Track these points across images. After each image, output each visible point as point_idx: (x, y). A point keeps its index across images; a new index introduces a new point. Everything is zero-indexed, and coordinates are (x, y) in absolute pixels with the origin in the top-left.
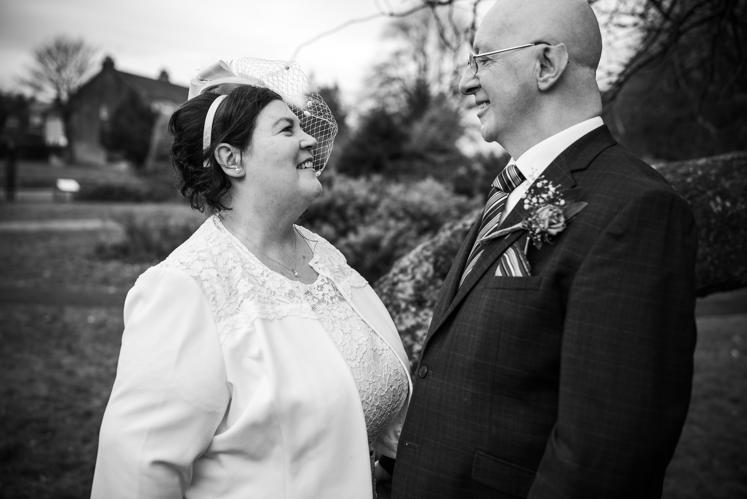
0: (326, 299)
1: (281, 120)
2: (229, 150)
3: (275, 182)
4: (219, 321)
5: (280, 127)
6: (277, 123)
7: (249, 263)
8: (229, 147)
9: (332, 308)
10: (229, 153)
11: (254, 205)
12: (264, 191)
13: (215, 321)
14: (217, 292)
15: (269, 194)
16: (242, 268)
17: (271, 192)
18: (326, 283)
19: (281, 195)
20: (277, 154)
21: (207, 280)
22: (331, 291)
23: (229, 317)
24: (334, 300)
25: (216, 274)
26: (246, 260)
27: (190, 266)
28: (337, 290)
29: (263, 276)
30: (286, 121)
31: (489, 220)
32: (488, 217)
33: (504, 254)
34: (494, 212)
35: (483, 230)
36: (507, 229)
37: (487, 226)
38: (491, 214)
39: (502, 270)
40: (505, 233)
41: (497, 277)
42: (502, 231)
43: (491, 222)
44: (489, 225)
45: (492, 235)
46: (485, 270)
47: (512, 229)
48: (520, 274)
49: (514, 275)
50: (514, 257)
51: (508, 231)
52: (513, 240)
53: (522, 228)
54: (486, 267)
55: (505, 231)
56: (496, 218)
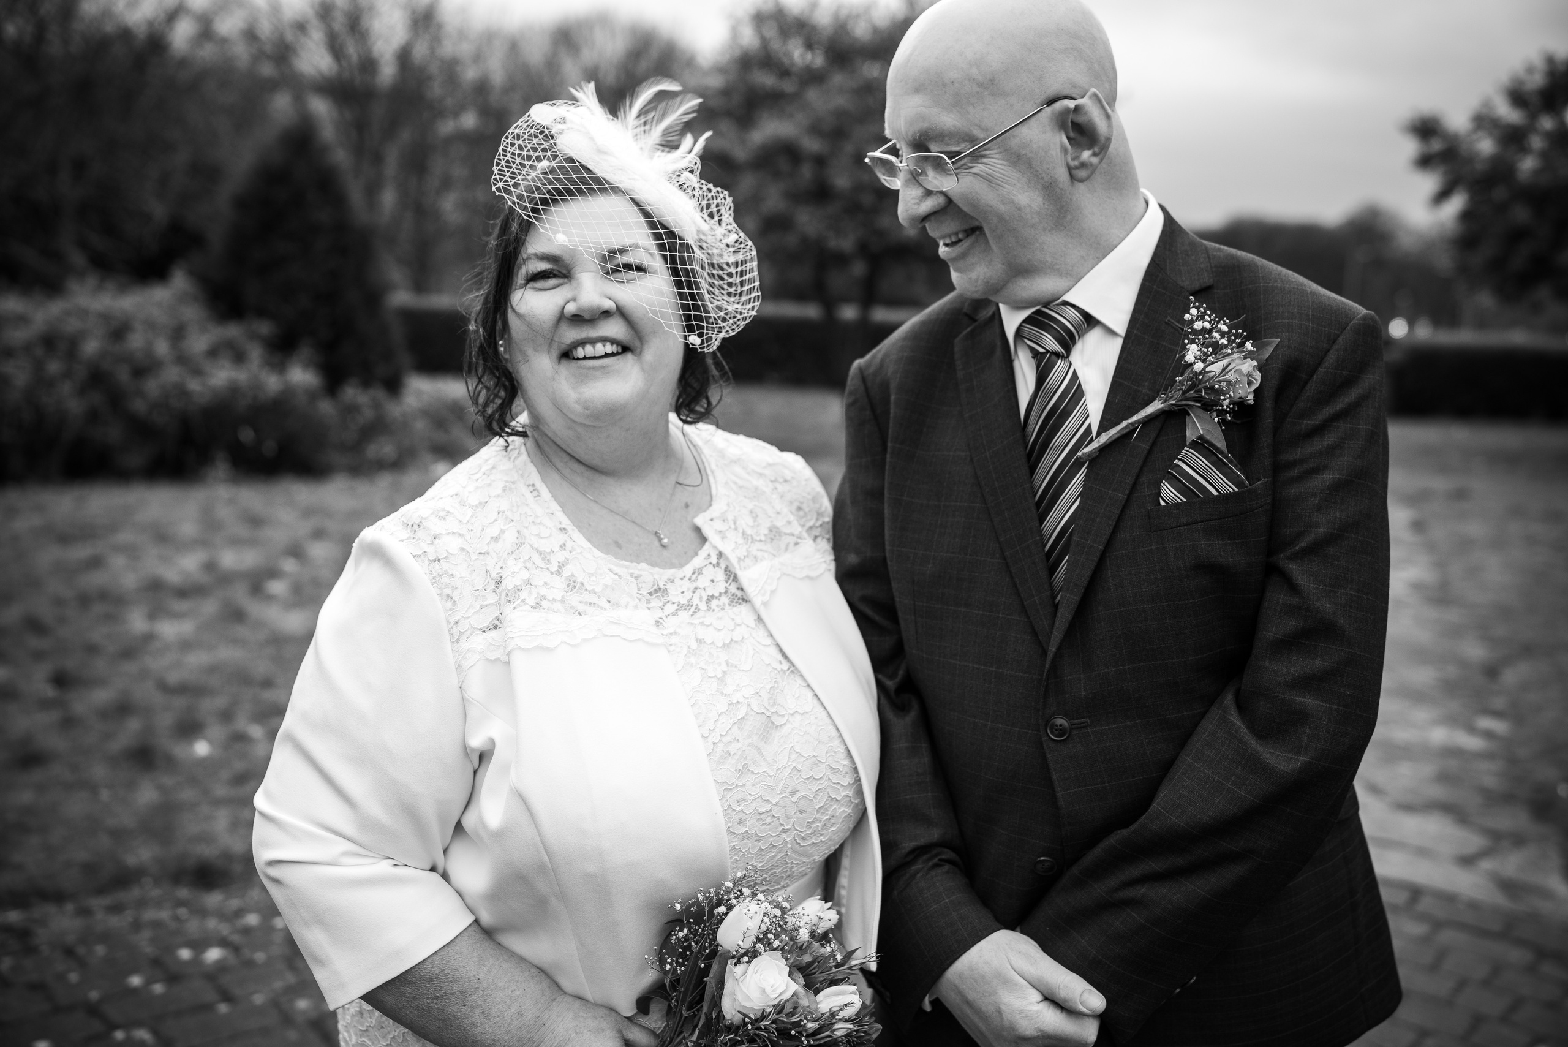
0: (695, 601)
7: (540, 523)
9: (701, 620)
14: (455, 585)
16: (516, 535)
18: (711, 563)
21: (439, 561)
22: (717, 582)
23: (477, 634)
24: (714, 603)
25: (459, 546)
26: (537, 517)
28: (735, 579)
29: (565, 549)
31: (1066, 414)
32: (1061, 411)
33: (1176, 462)
34: (1069, 397)
35: (1060, 436)
36: (1135, 418)
37: (1067, 426)
38: (1065, 404)
39: (1183, 490)
40: (1131, 428)
41: (1177, 505)
42: (1124, 424)
43: (1073, 418)
44: (1071, 423)
45: (1104, 437)
46: (1123, 502)
47: (1146, 417)
48: (1230, 488)
49: (1215, 493)
50: (1202, 461)
51: (1138, 422)
52: (1153, 435)
53: (1167, 409)
54: (1122, 496)
55: (1132, 424)
56: (1080, 408)
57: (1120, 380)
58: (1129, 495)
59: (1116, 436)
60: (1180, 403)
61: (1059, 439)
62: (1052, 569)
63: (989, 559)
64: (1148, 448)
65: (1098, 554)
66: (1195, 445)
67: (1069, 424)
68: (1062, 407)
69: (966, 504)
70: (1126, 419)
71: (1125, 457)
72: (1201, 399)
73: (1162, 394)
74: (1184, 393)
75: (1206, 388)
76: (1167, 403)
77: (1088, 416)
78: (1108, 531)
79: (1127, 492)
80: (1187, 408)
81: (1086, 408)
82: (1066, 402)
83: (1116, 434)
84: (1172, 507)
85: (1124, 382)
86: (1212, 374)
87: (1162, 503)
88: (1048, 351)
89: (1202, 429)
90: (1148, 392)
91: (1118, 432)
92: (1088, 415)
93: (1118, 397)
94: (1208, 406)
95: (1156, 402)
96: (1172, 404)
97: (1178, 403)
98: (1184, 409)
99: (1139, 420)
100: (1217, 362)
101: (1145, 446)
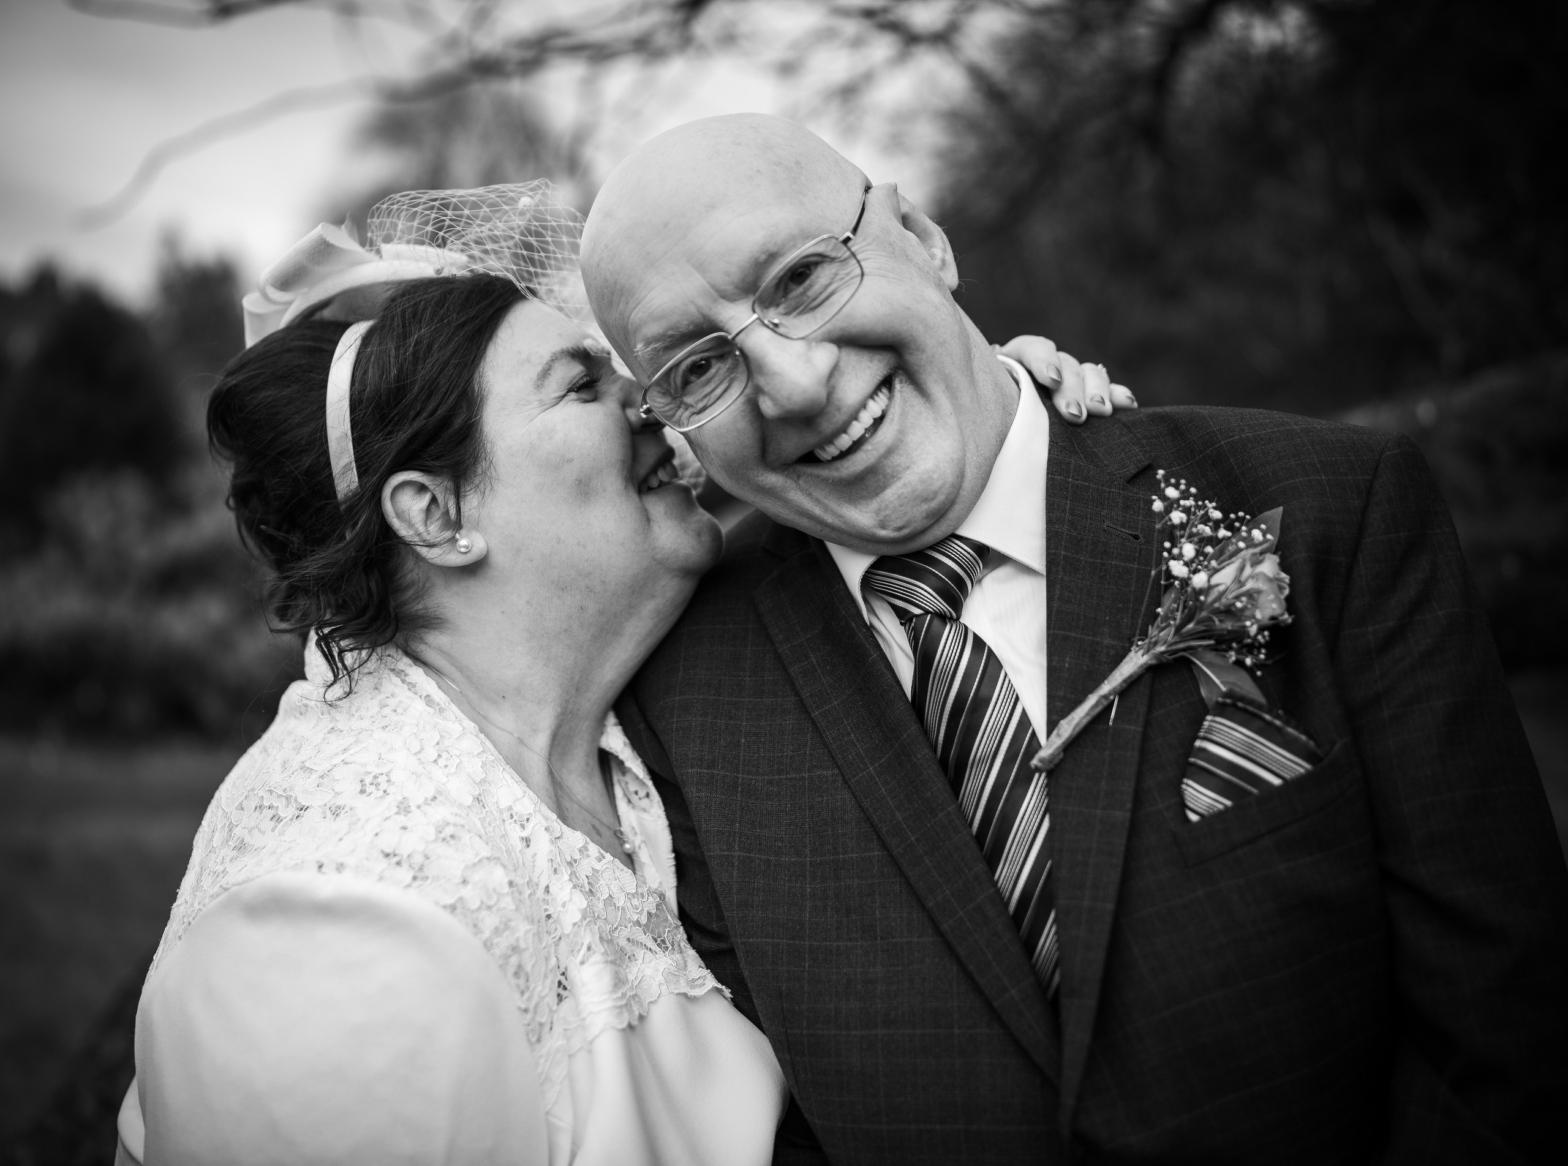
1: (554, 359)
2: (422, 488)
3: (581, 547)
4: (539, 1040)
5: (557, 383)
6: (545, 373)
8: (421, 481)
10: (426, 498)
11: (530, 633)
12: (553, 582)
13: (529, 1041)
14: (522, 945)
15: (569, 589)
17: (573, 579)
19: (604, 582)
20: (570, 461)
21: (489, 908)
25: (506, 880)
27: (422, 866)
30: (568, 359)
31: (981, 704)
32: (972, 700)
33: (1198, 743)
34: (979, 676)
35: (981, 741)
36: (1106, 688)
37: (989, 722)
38: (975, 687)
39: (1222, 788)
40: (1105, 703)
41: (1219, 816)
42: (1092, 700)
43: (995, 707)
44: (993, 717)
45: (1066, 726)
46: (1127, 824)
47: (1124, 681)
48: (1297, 766)
49: (1276, 781)
50: (1240, 733)
51: (1114, 692)
52: (1142, 709)
53: (1154, 662)
54: (1122, 816)
55: (1105, 697)
56: (1002, 688)
57: (1062, 632)
58: (1134, 810)
59: (1085, 721)
60: (1174, 647)
61: (981, 744)
62: (1030, 944)
63: (915, 940)
64: (1140, 729)
65: (1108, 919)
66: (1221, 710)
67: (990, 718)
68: (972, 694)
69: (855, 855)
70: (1091, 691)
71: (1107, 752)
72: (1210, 633)
73: (1139, 640)
74: (1178, 629)
75: (1217, 612)
76: (1153, 651)
77: (1017, 699)
78: (1115, 876)
79: (1129, 806)
80: (1186, 654)
81: (1010, 685)
82: (976, 683)
83: (1084, 717)
84: (1210, 819)
85: (1070, 633)
86: (1221, 588)
87: (1194, 817)
88: (927, 612)
89: (1222, 683)
90: (1112, 642)
91: (1087, 714)
92: (1017, 695)
93: (1068, 659)
94: (1222, 642)
95: (1132, 654)
96: (1162, 653)
97: (1170, 649)
98: (1184, 658)
99: (1114, 689)
100: (1223, 568)
101: (1135, 729)
